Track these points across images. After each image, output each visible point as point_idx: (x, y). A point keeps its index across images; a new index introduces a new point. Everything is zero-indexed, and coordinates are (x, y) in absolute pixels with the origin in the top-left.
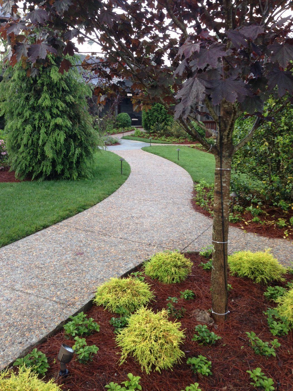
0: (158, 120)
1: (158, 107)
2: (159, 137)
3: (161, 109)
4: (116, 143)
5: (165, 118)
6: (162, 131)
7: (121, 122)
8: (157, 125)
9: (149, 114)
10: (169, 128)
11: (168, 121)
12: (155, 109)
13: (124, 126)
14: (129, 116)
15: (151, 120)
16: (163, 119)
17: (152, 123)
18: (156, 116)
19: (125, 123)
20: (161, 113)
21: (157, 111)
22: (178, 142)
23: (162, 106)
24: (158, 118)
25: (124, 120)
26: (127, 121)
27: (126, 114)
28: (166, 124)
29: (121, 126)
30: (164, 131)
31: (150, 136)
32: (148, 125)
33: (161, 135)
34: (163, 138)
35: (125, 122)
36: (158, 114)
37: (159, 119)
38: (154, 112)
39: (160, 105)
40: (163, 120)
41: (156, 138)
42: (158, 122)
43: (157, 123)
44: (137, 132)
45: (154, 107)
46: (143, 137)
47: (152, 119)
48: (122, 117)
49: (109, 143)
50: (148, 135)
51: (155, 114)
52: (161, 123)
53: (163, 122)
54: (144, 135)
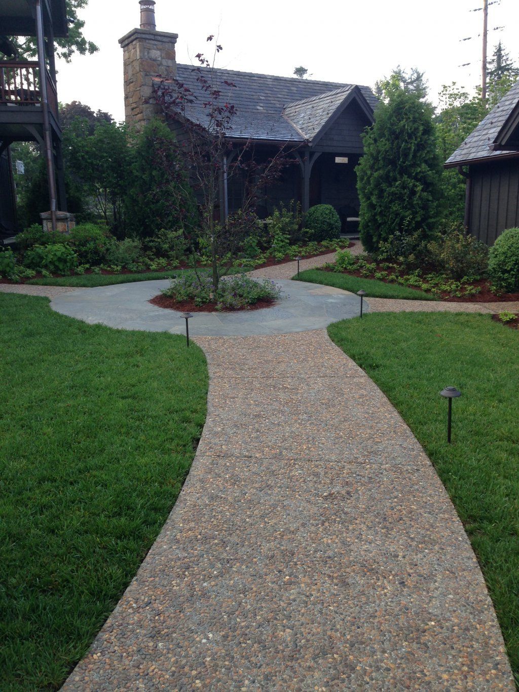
0: (400, 224)
1: (404, 188)
2: (402, 274)
3: (413, 193)
4: (264, 300)
5: (424, 219)
6: (412, 257)
7: (315, 228)
8: (398, 239)
9: (378, 210)
10: (432, 246)
11: (431, 227)
12: (393, 194)
13: (319, 237)
14: (335, 213)
15: (380, 224)
16: (417, 222)
17: (384, 235)
18: (397, 214)
19: (323, 231)
20: (411, 206)
21: (401, 198)
22: (459, 294)
23: (415, 186)
24: (403, 219)
25: (323, 222)
26: (330, 224)
27: (330, 206)
28: (425, 236)
29: (313, 238)
30: (417, 257)
31: (379, 269)
32: (375, 240)
33: (409, 268)
34: (413, 279)
35: (325, 227)
36: (403, 208)
37: (406, 222)
38: (391, 202)
39: (411, 183)
40: (418, 225)
41: (393, 276)
42: (401, 230)
43: (398, 233)
44: (342, 260)
45: (393, 189)
46: (356, 272)
47: (385, 223)
48: (318, 214)
49: (237, 302)
50: (373, 265)
51: (395, 207)
52: (410, 232)
53: (416, 229)
54: (361, 267)
